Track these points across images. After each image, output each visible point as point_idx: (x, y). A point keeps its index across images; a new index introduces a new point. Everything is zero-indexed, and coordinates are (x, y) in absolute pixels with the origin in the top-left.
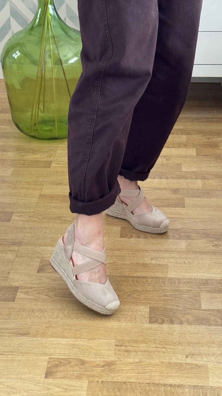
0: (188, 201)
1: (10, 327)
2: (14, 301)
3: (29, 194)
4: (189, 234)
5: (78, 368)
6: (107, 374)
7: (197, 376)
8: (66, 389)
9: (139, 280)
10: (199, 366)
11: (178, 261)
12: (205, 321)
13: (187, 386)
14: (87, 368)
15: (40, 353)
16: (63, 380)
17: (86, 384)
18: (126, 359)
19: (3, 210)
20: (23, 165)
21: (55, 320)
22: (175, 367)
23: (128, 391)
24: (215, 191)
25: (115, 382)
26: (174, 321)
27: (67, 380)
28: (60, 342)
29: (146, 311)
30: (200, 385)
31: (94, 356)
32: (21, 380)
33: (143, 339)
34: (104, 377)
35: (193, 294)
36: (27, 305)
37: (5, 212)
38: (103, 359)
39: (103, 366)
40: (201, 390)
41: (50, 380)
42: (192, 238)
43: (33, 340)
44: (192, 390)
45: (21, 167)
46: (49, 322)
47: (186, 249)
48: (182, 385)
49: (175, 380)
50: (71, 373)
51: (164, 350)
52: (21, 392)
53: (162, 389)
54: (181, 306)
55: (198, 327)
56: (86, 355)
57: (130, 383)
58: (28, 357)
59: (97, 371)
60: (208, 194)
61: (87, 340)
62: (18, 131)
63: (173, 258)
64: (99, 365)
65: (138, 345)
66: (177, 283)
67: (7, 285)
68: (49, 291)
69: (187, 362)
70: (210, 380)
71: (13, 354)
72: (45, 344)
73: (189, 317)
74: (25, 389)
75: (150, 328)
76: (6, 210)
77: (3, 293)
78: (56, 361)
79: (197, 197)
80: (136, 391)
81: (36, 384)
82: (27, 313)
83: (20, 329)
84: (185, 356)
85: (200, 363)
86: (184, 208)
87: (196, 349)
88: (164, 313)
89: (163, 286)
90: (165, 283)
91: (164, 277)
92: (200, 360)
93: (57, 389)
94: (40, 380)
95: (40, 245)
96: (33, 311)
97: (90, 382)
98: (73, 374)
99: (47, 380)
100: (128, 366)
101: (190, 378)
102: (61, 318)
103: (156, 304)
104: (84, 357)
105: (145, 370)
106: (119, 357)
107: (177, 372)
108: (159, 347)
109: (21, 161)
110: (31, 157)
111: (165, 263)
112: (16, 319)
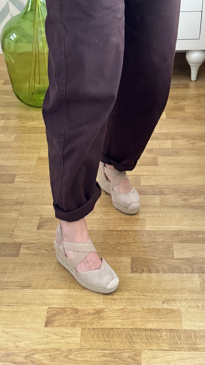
0: (160, 159)
1: (14, 280)
2: (18, 256)
3: (29, 158)
4: (162, 190)
5: (72, 316)
6: (97, 321)
7: (172, 320)
8: (63, 337)
9: (122, 233)
10: (173, 311)
11: (153, 216)
12: (177, 269)
13: (164, 330)
14: (80, 316)
15: (40, 303)
16: (60, 328)
17: (80, 332)
18: (112, 307)
19: (8, 173)
20: (24, 131)
21: (52, 272)
22: (153, 313)
23: (115, 337)
24: (183, 150)
25: (103, 329)
26: (152, 270)
27: (63, 328)
28: (57, 293)
29: (128, 262)
30: (175, 328)
31: (86, 305)
32: (25, 329)
33: (127, 287)
34: (94, 324)
35: (167, 244)
36: (29, 260)
37: (10, 174)
38: (93, 307)
39: (94, 314)
40: (176, 333)
41: (49, 329)
42: (165, 194)
43: (34, 291)
44: (168, 333)
45: (22, 133)
46: (47, 275)
47: (160, 204)
48: (160, 329)
49: (154, 324)
50: (67, 321)
51: (144, 297)
52: (25, 340)
53: (144, 333)
54: (157, 256)
55: (172, 275)
56: (79, 303)
57: (116, 329)
58: (30, 307)
59: (89, 318)
60: (177, 152)
61: (79, 290)
62: (19, 101)
63: (150, 212)
64: (90, 313)
65: (122, 294)
66: (153, 235)
67: (12, 242)
68: (47, 246)
69: (164, 307)
70: (183, 323)
71: (18, 305)
72: (45, 295)
73: (164, 266)
74: (28, 337)
75: (132, 278)
76: (10, 172)
77: (9, 249)
78: (54, 311)
79: (168, 156)
80: (122, 336)
81: (38, 333)
82: (29, 267)
83: (23, 282)
84: (162, 302)
85: (175, 308)
86: (158, 166)
87: (171, 295)
88: (143, 263)
89: (142, 238)
90: (144, 235)
91: (142, 230)
92: (175, 305)
93: (55, 337)
94: (41, 329)
95: (40, 204)
96: (34, 265)
97: (83, 329)
98: (68, 322)
99: (47, 328)
100: (114, 313)
101: (166, 322)
102: (57, 271)
103: (136, 255)
104: (78, 306)
105: (128, 316)
106: (107, 304)
107: (156, 317)
108: (141, 295)
109: (22, 128)
110: (30, 124)
111: (143, 217)
112: (20, 273)
